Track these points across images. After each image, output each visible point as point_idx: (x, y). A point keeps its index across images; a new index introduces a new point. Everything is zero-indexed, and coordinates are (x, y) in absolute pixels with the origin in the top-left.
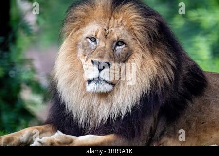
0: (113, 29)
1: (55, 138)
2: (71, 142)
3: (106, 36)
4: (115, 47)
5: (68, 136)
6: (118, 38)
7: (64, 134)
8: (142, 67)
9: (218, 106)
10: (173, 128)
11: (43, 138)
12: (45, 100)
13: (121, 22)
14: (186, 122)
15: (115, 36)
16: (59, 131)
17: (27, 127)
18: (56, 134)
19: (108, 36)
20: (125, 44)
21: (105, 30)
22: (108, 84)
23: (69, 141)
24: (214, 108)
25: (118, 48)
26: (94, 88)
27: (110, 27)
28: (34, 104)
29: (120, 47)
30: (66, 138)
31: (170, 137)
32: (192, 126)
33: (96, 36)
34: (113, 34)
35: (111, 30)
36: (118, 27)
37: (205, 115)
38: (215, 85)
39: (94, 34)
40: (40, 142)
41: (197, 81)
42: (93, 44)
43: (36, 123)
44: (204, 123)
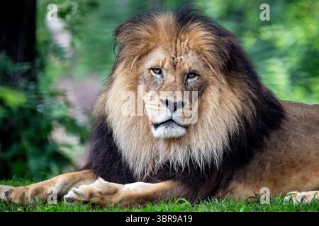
0: (182, 57)
1: (95, 187)
2: (116, 192)
3: (174, 66)
4: (187, 80)
5: (111, 184)
6: (190, 68)
7: (107, 182)
8: (220, 103)
9: (297, 141)
10: (243, 172)
11: (81, 187)
12: (82, 141)
13: (187, 45)
14: (259, 163)
15: (186, 67)
16: (100, 178)
17: (61, 173)
18: (97, 182)
19: (177, 66)
20: (199, 75)
21: (174, 59)
22: (180, 128)
23: (113, 191)
24: (293, 144)
25: (189, 80)
26: (165, 133)
27: (178, 54)
28: (69, 146)
29: (192, 80)
30: (109, 187)
31: (240, 182)
32: (267, 168)
33: (163, 66)
34: (183, 64)
35: (181, 59)
36: (186, 53)
37: (281, 153)
38: (294, 115)
39: (161, 65)
40: (76, 193)
41: (274, 111)
42: (158, 76)
43: (72, 169)
44: (281, 163)
